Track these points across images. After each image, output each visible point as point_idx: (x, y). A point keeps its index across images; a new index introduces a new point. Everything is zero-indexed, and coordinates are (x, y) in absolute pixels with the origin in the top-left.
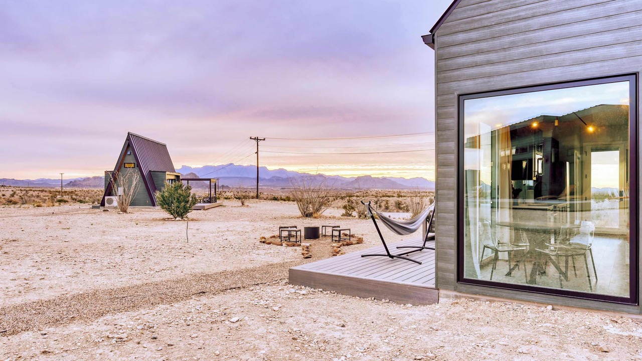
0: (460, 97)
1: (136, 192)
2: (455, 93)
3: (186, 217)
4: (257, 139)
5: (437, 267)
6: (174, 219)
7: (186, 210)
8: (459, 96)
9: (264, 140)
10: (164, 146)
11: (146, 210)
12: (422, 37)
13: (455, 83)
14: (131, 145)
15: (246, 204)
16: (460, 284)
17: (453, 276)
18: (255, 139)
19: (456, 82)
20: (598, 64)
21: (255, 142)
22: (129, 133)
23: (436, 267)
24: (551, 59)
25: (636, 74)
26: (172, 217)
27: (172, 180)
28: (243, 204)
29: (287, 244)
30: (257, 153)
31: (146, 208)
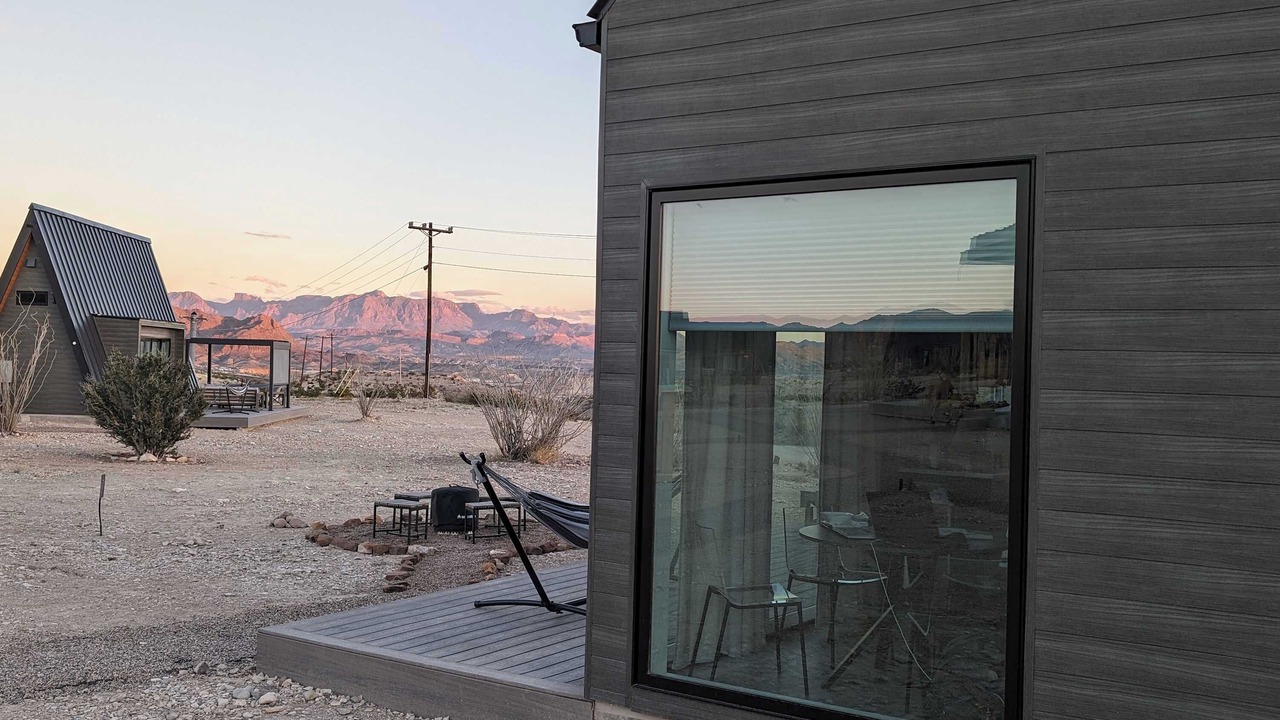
0: (654, 194)
1: (42, 374)
2: (643, 186)
3: (173, 452)
4: (430, 230)
5: (589, 644)
6: (135, 458)
7: (173, 432)
8: (652, 191)
9: (450, 231)
10: (144, 245)
11: (77, 426)
12: (575, 26)
13: (641, 156)
14: (37, 242)
15: (374, 412)
16: (639, 690)
17: (623, 667)
18: (423, 228)
19: (646, 155)
20: (951, 130)
21: (423, 236)
22: (32, 208)
23: (587, 641)
24: (853, 108)
25: (1028, 161)
26: (130, 449)
27: (160, 341)
28: (365, 414)
29: (370, 548)
30: (428, 267)
31: (76, 421)
